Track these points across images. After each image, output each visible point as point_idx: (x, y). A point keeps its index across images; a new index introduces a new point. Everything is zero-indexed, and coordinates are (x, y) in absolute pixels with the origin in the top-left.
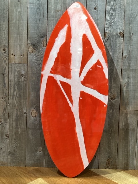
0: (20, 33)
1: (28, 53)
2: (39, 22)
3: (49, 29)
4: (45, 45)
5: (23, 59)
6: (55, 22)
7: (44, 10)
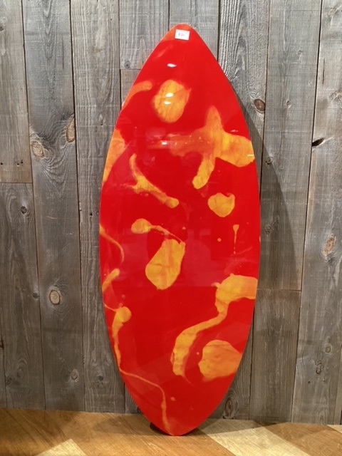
0: (10, 109)
1: (33, 157)
2: (54, 80)
3: (79, 97)
4: (71, 137)
5: (22, 172)
6: (92, 79)
7: (63, 50)
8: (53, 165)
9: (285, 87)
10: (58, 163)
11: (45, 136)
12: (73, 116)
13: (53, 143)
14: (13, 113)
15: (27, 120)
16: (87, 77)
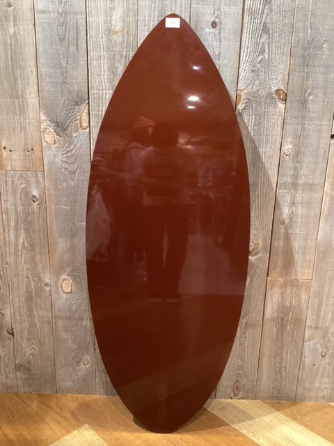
0: (20, 93)
1: (44, 144)
2: (67, 63)
3: (94, 82)
4: (85, 124)
5: (32, 160)
6: (108, 63)
7: (77, 31)
8: (66, 153)
9: (308, 77)
10: (71, 151)
11: (57, 123)
12: (87, 102)
13: (65, 130)
14: (23, 98)
15: (38, 105)
16: (102, 61)
